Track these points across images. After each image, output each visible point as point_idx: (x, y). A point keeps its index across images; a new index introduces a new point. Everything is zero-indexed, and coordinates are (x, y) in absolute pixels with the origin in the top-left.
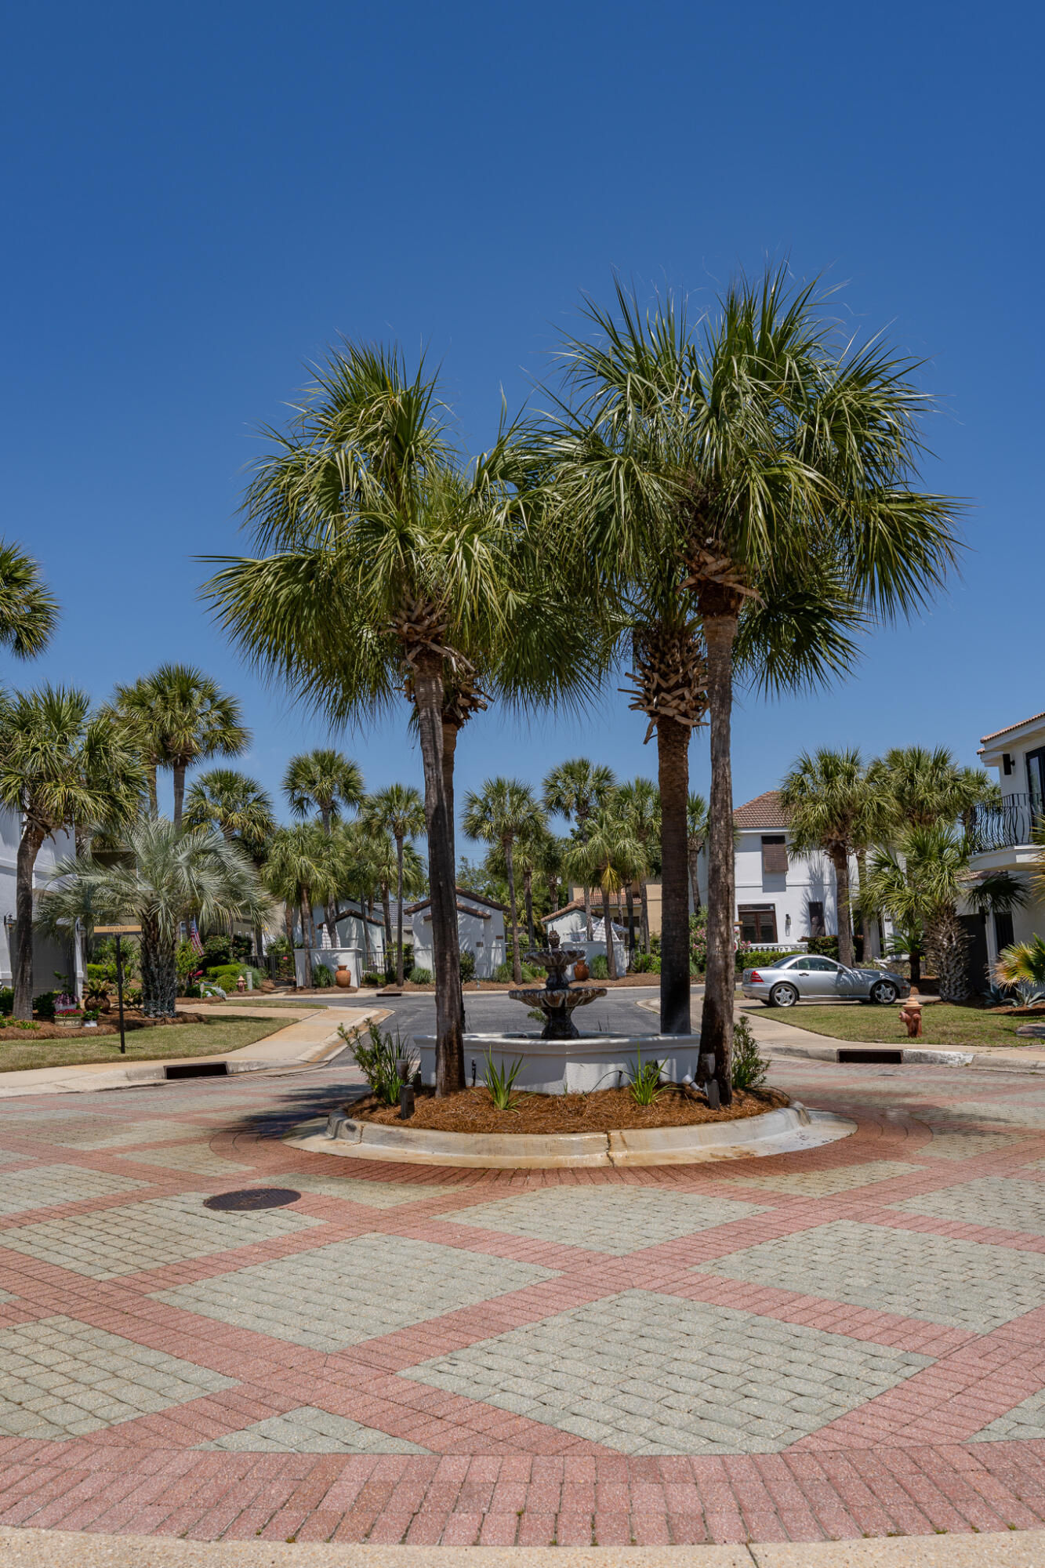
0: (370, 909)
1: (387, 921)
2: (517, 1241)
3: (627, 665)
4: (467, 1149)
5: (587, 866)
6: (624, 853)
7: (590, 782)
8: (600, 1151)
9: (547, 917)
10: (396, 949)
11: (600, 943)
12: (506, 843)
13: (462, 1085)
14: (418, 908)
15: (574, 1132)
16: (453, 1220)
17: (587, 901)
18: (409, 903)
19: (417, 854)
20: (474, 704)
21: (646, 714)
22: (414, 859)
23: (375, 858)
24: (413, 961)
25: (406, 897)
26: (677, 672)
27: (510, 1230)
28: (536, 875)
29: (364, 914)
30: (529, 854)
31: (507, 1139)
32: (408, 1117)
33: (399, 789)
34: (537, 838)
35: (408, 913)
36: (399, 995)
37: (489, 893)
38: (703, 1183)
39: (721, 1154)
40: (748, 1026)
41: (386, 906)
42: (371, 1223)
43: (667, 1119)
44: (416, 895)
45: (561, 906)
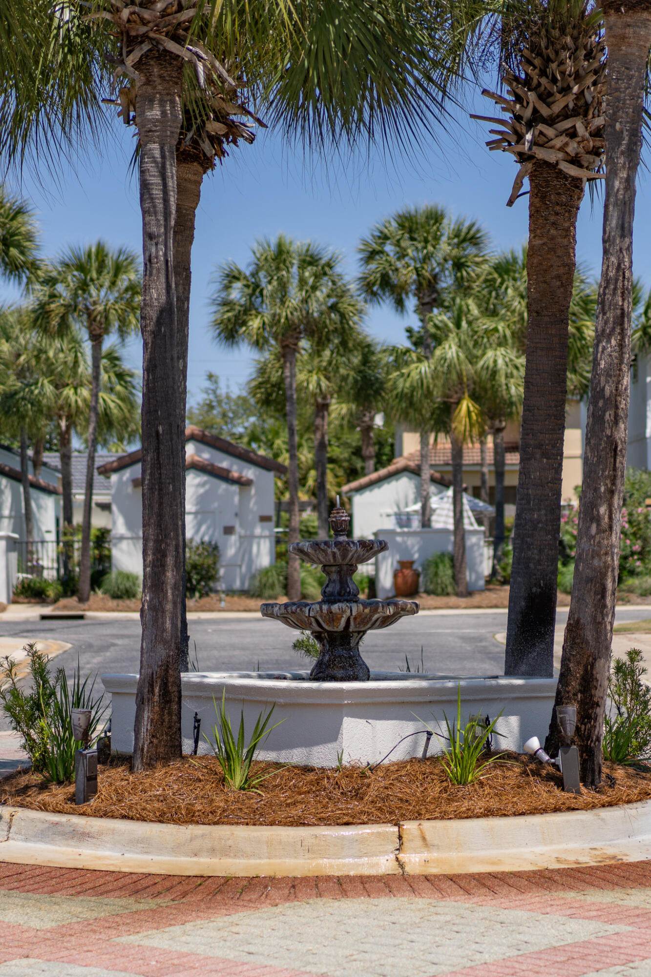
0: (37, 463)
1: (67, 484)
2: (240, 969)
3: (491, 78)
4: (177, 849)
5: (428, 394)
6: (494, 373)
7: (444, 248)
8: (385, 853)
9: (354, 484)
10: (79, 537)
11: (445, 531)
12: (287, 352)
13: (175, 750)
14: (122, 464)
15: (347, 824)
16: (146, 942)
17: (423, 456)
18: (105, 455)
19: (126, 366)
20: (234, 132)
21: (514, 158)
22: (120, 376)
23: (50, 371)
24: (109, 558)
25: (105, 443)
26: (566, 90)
27: (231, 955)
28: (339, 409)
29: (24, 471)
30: (327, 372)
31: (241, 833)
32: (86, 799)
33: (101, 251)
34: (344, 343)
35: (106, 471)
36: (81, 617)
37: (254, 438)
38: (536, 897)
39: (572, 858)
40: (641, 664)
41: (66, 458)
42: (21, 947)
43: (494, 804)
44: (121, 439)
45: (380, 463)
